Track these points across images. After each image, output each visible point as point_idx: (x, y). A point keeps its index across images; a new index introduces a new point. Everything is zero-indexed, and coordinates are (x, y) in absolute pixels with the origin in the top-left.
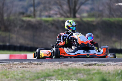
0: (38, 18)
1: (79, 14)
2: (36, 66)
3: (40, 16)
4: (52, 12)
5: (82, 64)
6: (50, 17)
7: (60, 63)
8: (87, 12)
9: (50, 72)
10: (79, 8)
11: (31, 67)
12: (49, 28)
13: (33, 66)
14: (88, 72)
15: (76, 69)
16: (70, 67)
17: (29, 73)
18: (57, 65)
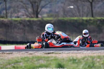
0: (10, 19)
1: (41, 15)
2: (8, 55)
3: (11, 17)
4: (20, 14)
5: (43, 53)
6: (18, 17)
7: (26, 53)
8: (47, 13)
9: (19, 59)
10: (40, 10)
11: (4, 56)
12: (18, 26)
13: (6, 55)
14: (47, 59)
15: (38, 57)
16: (34, 55)
17: (3, 60)
18: (24, 54)
